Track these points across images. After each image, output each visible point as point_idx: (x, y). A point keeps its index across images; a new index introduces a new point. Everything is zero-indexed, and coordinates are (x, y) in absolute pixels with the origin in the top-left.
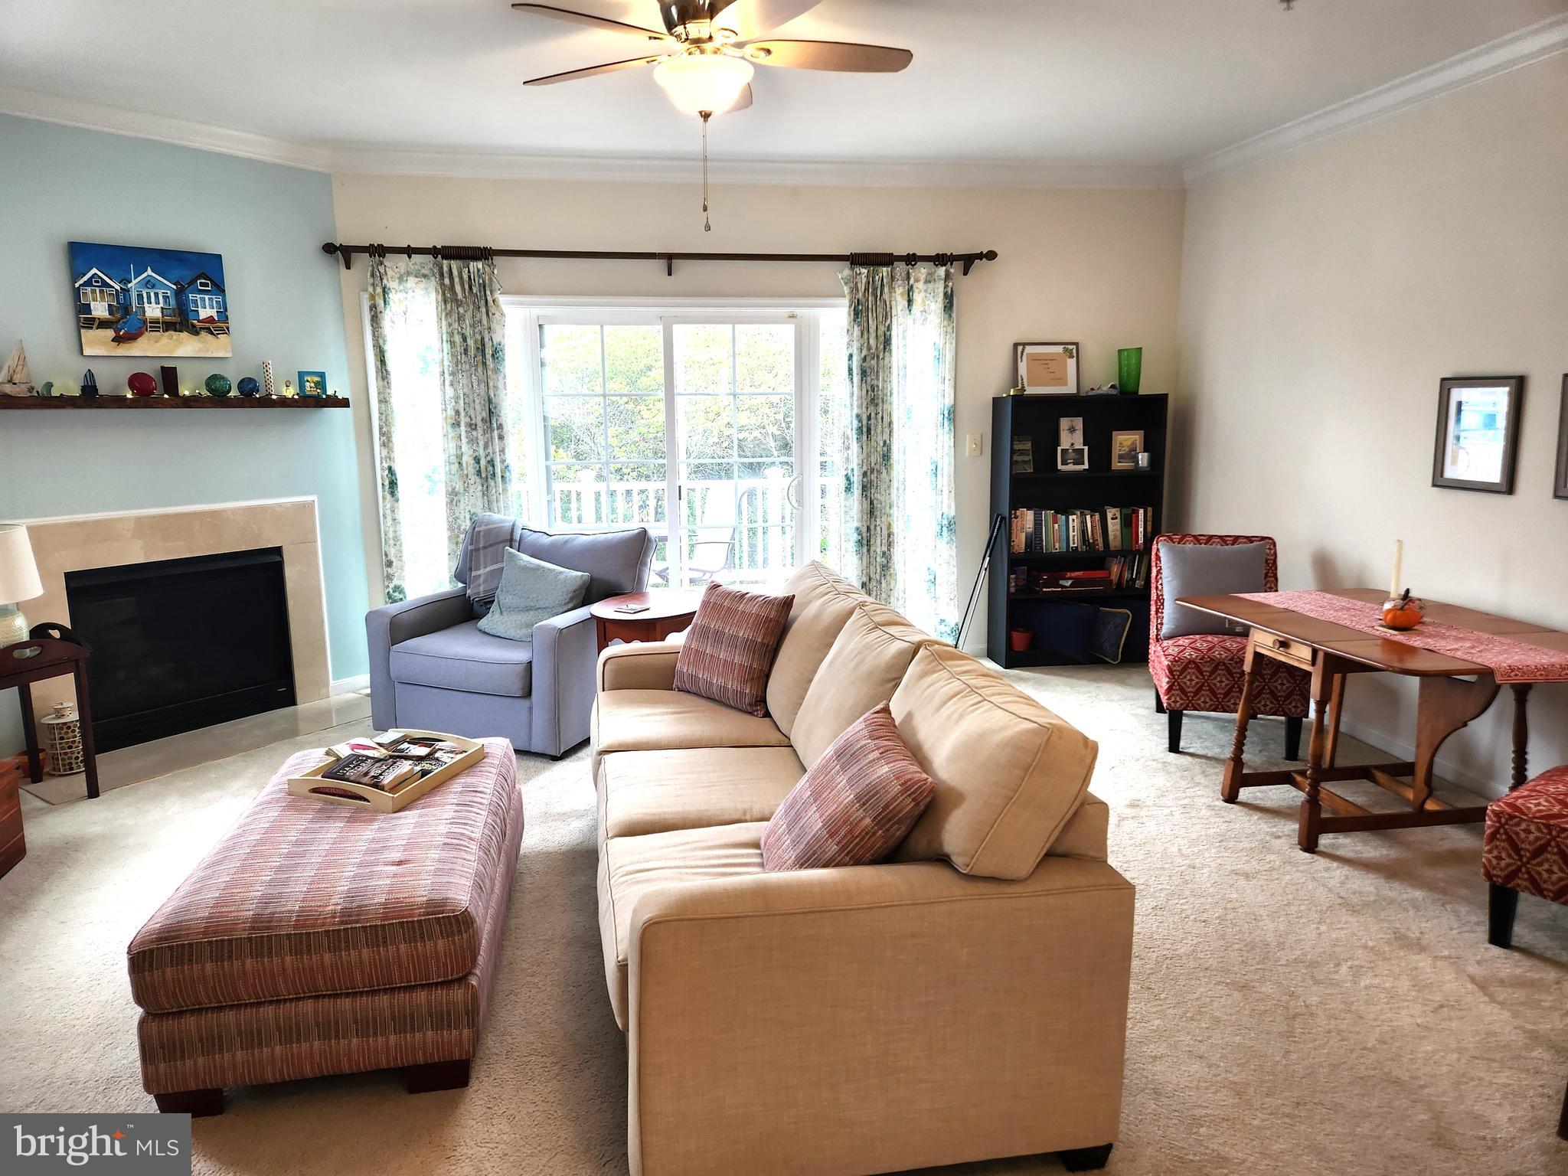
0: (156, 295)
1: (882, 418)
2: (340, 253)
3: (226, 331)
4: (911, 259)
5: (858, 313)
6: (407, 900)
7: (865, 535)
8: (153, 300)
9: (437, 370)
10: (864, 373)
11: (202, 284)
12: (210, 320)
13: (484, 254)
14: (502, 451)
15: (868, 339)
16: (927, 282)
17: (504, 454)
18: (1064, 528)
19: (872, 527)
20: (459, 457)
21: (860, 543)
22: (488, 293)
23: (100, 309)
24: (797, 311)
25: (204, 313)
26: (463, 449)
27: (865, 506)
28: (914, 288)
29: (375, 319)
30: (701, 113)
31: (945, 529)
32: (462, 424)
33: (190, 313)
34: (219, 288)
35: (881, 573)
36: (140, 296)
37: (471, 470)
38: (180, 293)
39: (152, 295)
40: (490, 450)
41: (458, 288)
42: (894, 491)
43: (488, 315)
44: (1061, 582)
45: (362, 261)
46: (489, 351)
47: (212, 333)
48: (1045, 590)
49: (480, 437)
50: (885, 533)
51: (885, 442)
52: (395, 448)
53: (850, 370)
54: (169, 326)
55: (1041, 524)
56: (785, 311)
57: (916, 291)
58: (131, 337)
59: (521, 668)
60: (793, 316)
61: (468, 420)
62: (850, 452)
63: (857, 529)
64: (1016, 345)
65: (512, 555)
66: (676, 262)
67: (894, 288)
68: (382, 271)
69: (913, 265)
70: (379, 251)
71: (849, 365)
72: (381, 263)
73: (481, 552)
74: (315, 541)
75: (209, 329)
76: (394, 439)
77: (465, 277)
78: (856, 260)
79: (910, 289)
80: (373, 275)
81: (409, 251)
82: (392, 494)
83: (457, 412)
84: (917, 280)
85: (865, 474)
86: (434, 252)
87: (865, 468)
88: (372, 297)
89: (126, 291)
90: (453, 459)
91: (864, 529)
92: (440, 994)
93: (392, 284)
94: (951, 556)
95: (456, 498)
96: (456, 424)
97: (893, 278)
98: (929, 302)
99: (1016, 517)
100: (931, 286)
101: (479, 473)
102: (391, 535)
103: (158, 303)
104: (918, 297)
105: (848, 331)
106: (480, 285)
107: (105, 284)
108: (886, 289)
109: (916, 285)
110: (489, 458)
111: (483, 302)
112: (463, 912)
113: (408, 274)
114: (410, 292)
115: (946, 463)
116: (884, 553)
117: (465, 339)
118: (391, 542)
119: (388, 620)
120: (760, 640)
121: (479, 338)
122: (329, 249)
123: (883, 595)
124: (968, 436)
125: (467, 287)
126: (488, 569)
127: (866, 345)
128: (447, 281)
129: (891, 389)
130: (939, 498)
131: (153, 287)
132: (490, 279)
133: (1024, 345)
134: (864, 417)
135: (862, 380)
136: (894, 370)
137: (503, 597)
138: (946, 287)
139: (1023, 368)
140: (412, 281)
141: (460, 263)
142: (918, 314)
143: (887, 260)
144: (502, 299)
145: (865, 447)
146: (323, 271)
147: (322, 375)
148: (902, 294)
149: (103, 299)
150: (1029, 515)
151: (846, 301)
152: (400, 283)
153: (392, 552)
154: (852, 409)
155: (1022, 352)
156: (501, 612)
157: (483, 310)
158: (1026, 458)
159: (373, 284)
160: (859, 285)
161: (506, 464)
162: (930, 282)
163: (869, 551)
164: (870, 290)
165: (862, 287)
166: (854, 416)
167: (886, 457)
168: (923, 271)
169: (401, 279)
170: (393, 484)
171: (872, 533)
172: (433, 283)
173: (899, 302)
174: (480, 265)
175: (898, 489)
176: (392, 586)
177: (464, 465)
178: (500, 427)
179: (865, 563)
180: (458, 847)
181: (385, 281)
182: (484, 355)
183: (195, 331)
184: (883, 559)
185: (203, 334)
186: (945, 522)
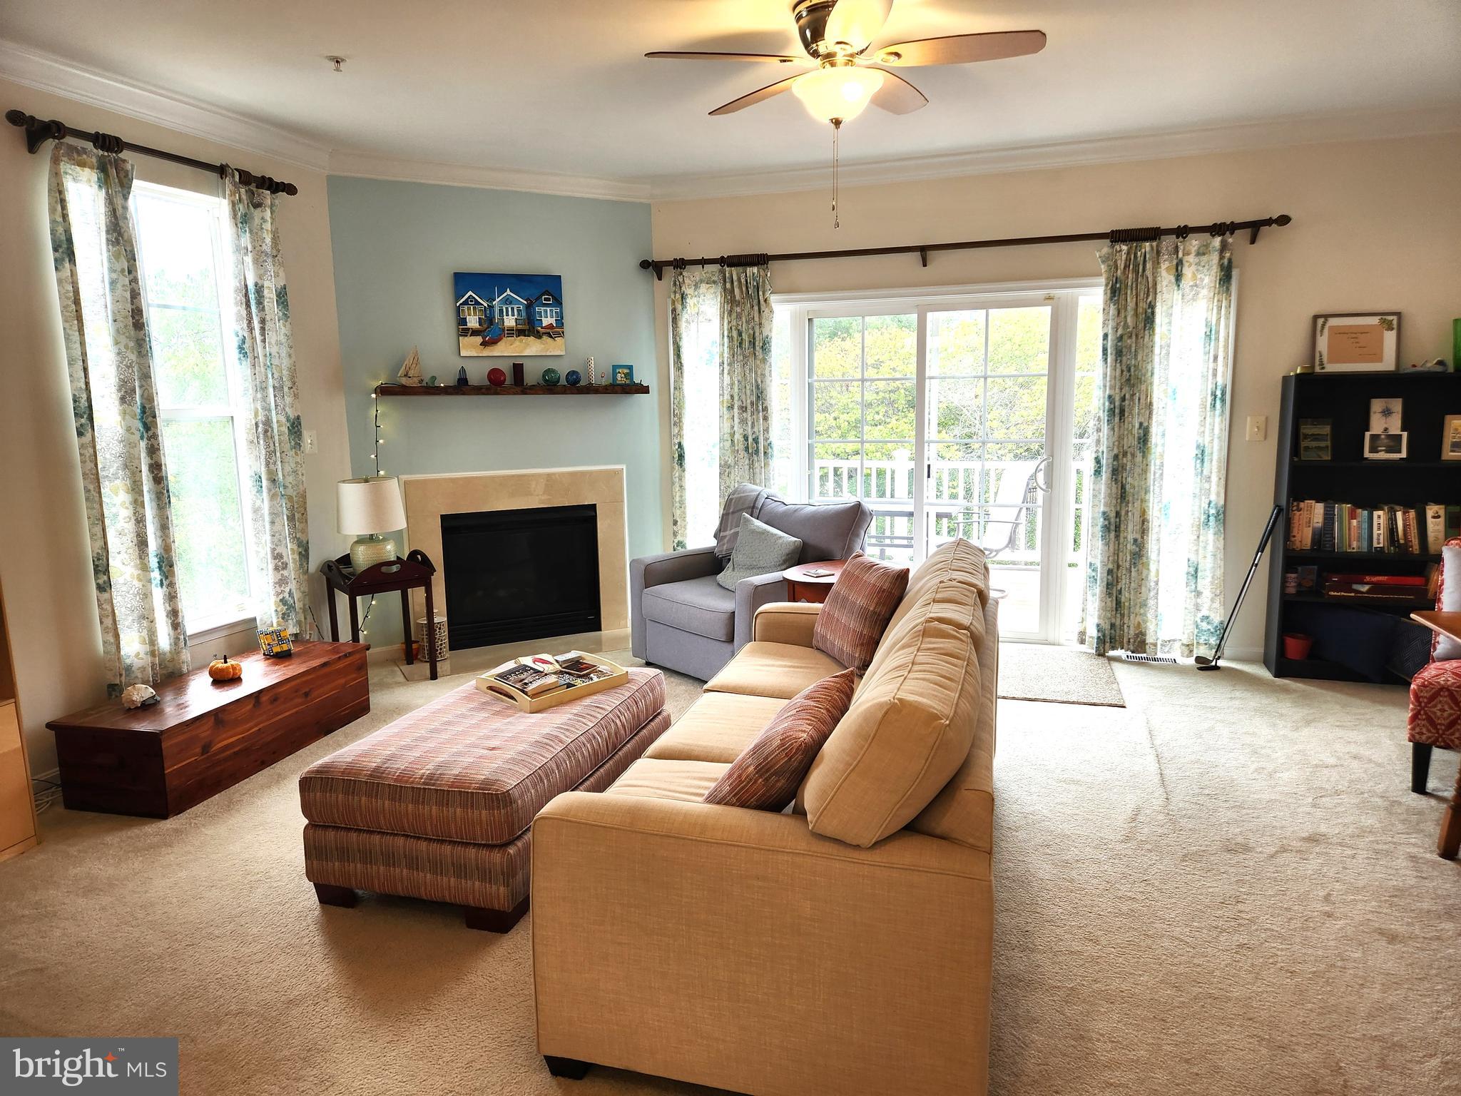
0: (513, 309)
1: (1139, 399)
2: (653, 268)
3: (561, 335)
4: (1183, 232)
5: (1115, 292)
6: (472, 776)
7: (1113, 520)
8: (510, 313)
9: (717, 360)
10: (1119, 353)
11: (545, 299)
12: (551, 326)
13: (761, 260)
14: (766, 430)
15: (1126, 317)
16: (1198, 254)
17: (768, 432)
18: (1365, 526)
19: (1123, 513)
20: (733, 435)
21: (1106, 528)
22: (761, 293)
23: (473, 322)
24: (1053, 292)
25: (546, 322)
26: (736, 428)
27: (1114, 490)
28: (1184, 262)
29: (675, 320)
30: (832, 120)
31: (1212, 519)
32: (736, 407)
33: (536, 322)
34: (558, 302)
35: (1131, 561)
36: (501, 311)
37: (741, 447)
38: (529, 307)
39: (510, 309)
40: (756, 429)
41: (737, 291)
42: (1151, 476)
43: (760, 312)
44: (1355, 587)
45: (669, 272)
46: (758, 344)
47: (551, 337)
48: (1332, 593)
49: (749, 418)
50: (1137, 519)
51: (1141, 424)
52: (685, 427)
53: (1105, 350)
54: (521, 333)
55: (1333, 518)
56: (1042, 293)
57: (1186, 265)
58: (493, 342)
59: (726, 616)
60: (1050, 298)
61: (740, 403)
62: (1101, 434)
63: (1104, 513)
64: (1316, 317)
65: (747, 520)
66: (931, 254)
67: (1158, 263)
68: (681, 280)
69: (1185, 238)
70: (680, 264)
71: (1104, 345)
72: (681, 274)
73: (730, 516)
74: (623, 501)
75: (549, 333)
76: (683, 420)
77: (743, 281)
78: (1117, 237)
79: (1180, 263)
80: (675, 284)
81: (703, 262)
82: (681, 465)
83: (732, 397)
84: (1187, 253)
85: (1116, 457)
86: (722, 261)
87: (1116, 451)
88: (673, 302)
89: (491, 307)
90: (727, 437)
91: (1113, 515)
92: (484, 853)
93: (689, 291)
94: (1219, 548)
95: (727, 470)
96: (731, 407)
97: (1158, 253)
98: (1202, 276)
99: (1299, 510)
100: (1205, 258)
101: (747, 449)
102: (677, 499)
103: (513, 315)
104: (1188, 271)
105: (1104, 309)
106: (754, 286)
107: (477, 303)
108: (1149, 265)
109: (1186, 258)
110: (754, 436)
111: (755, 302)
112: (504, 793)
113: (701, 281)
114: (702, 296)
115: (1216, 448)
116: (1135, 540)
117: (740, 334)
118: (678, 505)
119: (643, 568)
120: (872, 609)
121: (752, 332)
122: (645, 265)
123: (1132, 584)
124: (1249, 419)
125: (744, 289)
126: (732, 531)
127: (1122, 323)
128: (728, 285)
129: (1153, 368)
130: (1207, 486)
131: (511, 303)
132: (764, 281)
133: (1326, 317)
134: (1117, 398)
135: (1116, 360)
136: (1157, 350)
137: (737, 557)
138: (1221, 258)
139: (1323, 343)
140: (703, 287)
141: (740, 269)
142: (1187, 290)
143: (1153, 234)
144: (773, 299)
145: (1116, 429)
146: (641, 284)
147: (630, 368)
148: (1168, 269)
149: (475, 314)
150: (1319, 509)
151: (1102, 280)
152: (695, 290)
153: (678, 512)
154: (1105, 391)
155: (1323, 325)
156: (734, 568)
157: (756, 308)
158: (1323, 444)
159: (675, 292)
160: (1119, 262)
161: (769, 442)
162: (1204, 254)
163: (1117, 537)
164: (1131, 267)
165: (1121, 265)
166: (1107, 396)
167: (1144, 439)
168: (1194, 243)
169: (696, 286)
170: (681, 457)
171: (1123, 518)
172: (719, 289)
173: (1165, 277)
174: (755, 270)
175: (1155, 473)
176: (676, 541)
177: (736, 441)
178: (765, 409)
179: (1112, 549)
180: (548, 747)
181: (683, 288)
182: (754, 347)
183: (538, 336)
184: (1134, 547)
185: (545, 337)
186: (1213, 511)
